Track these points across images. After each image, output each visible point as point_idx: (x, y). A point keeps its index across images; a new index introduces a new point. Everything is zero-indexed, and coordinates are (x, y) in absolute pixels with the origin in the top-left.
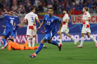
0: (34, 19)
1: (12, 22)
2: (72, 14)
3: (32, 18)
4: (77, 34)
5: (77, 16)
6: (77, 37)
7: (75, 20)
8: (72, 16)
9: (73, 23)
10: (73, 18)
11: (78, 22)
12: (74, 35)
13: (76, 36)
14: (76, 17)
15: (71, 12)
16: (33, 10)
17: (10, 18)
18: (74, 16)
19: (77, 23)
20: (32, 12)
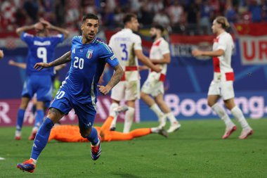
0: (129, 50)
1: (42, 53)
2: (241, 33)
3: (123, 47)
4: (258, 95)
5: (257, 40)
6: (256, 105)
7: (250, 52)
8: (242, 39)
9: (244, 62)
10: (245, 45)
11: (261, 57)
12: (248, 98)
13: (254, 100)
14: (253, 44)
15: (240, 28)
16: (129, 24)
17: (36, 43)
18: (249, 40)
19: (256, 61)
20: (128, 27)
